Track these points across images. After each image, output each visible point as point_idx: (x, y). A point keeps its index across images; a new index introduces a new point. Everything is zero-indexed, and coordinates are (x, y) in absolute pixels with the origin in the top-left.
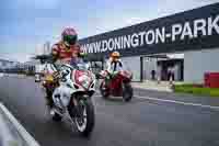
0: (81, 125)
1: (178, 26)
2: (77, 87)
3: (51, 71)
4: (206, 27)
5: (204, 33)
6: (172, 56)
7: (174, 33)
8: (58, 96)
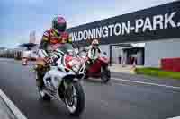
0: (71, 106)
1: (141, 20)
2: (68, 71)
3: (43, 56)
4: (163, 22)
5: (161, 27)
6: (135, 45)
7: (137, 26)
8: (49, 79)
